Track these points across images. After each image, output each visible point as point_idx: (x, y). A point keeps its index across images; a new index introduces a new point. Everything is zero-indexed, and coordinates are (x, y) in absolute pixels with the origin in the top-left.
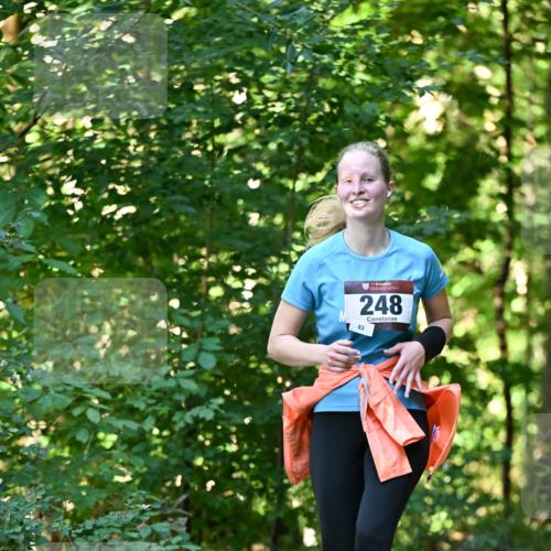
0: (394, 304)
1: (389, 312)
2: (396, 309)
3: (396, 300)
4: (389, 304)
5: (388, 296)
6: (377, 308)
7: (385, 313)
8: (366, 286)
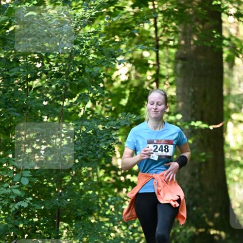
0: (166, 149)
1: (164, 151)
2: (166, 150)
3: (166, 147)
4: (164, 148)
5: (164, 145)
6: (159, 150)
7: (162, 152)
8: (155, 142)
